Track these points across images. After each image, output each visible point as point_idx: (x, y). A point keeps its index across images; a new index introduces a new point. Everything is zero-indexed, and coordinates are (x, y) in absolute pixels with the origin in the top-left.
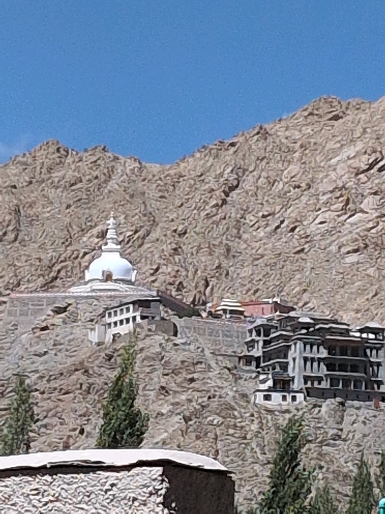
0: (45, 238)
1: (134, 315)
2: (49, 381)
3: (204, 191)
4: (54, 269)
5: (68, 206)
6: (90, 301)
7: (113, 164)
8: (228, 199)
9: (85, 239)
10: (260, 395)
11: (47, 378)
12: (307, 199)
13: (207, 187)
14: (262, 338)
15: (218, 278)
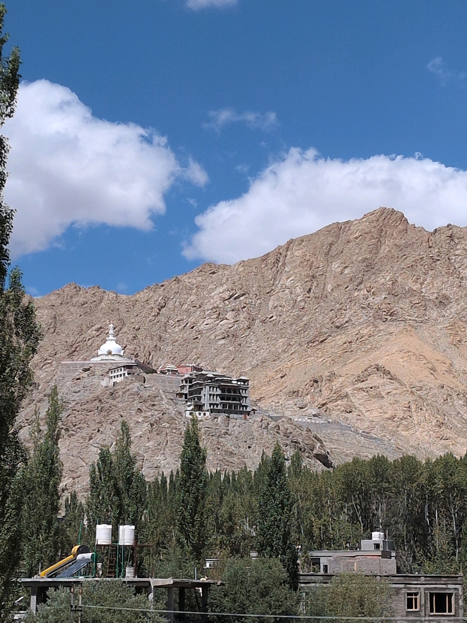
0: (69, 331)
1: (124, 372)
2: (81, 405)
3: (149, 308)
4: (74, 346)
5: (81, 316)
6: (101, 365)
7: (103, 294)
8: (161, 312)
9: (89, 332)
10: (188, 413)
11: (80, 404)
12: (199, 312)
13: (150, 306)
14: (188, 384)
15: (155, 351)
